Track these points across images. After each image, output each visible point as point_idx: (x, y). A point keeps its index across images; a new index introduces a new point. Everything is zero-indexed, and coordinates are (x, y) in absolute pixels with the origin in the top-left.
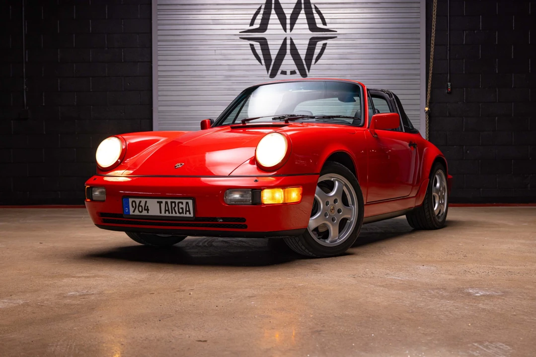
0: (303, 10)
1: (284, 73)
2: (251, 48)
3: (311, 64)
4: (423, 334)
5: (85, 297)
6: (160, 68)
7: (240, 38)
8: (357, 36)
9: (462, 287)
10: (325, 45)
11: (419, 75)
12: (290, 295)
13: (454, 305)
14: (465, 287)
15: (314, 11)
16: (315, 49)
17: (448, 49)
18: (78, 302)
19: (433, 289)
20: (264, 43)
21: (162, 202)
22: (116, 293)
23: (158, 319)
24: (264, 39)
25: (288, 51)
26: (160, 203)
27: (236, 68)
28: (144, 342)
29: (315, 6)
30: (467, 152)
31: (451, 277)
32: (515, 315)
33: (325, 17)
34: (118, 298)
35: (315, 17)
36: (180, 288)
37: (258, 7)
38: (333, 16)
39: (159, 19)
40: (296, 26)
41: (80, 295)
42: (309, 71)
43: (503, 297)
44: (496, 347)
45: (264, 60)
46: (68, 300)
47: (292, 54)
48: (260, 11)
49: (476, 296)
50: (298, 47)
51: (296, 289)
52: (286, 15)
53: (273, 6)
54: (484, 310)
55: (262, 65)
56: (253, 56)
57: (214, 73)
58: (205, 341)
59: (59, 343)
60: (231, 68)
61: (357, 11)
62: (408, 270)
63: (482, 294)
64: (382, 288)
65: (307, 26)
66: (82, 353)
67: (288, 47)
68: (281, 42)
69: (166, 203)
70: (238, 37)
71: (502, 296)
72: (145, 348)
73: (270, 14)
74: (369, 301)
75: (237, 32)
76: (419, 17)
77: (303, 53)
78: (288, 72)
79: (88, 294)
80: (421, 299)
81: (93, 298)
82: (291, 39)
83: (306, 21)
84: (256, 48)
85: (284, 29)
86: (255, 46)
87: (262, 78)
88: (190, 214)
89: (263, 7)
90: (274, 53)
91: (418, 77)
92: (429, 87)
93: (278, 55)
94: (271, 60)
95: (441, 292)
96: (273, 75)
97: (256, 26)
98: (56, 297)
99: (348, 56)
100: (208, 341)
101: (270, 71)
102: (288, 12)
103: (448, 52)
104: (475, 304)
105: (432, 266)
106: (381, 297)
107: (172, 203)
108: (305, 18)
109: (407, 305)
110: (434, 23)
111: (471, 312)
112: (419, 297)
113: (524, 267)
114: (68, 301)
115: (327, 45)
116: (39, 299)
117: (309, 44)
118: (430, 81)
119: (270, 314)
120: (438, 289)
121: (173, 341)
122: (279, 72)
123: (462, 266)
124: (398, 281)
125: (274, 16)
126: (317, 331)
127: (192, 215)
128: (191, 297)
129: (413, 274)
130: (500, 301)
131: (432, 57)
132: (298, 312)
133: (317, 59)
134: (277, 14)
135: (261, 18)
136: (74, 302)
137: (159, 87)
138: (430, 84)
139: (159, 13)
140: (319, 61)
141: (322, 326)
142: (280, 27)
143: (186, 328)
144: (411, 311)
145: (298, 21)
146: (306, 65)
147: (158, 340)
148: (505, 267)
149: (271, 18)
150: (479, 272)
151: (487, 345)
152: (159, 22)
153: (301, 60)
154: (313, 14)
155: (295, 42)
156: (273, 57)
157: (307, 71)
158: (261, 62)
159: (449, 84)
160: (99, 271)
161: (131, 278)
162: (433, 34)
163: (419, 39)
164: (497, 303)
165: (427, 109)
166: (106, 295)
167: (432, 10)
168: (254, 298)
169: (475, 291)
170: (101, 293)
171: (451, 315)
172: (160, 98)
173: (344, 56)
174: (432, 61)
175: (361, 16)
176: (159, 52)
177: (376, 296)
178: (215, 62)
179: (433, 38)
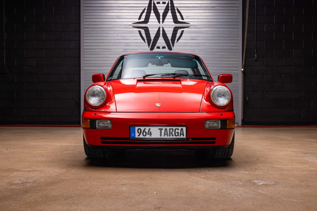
0: (170, 10)
1: (158, 48)
2: (139, 33)
3: (174, 43)
4: (222, 209)
5: (24, 184)
6: (85, 44)
7: (133, 27)
8: (202, 26)
9: (251, 179)
10: (183, 31)
11: (238, 49)
13: (244, 191)
14: (253, 179)
15: (176, 12)
16: (177, 34)
17: (255, 34)
18: (19, 188)
19: (234, 180)
20: (146, 30)
21: (162, 129)
22: (44, 182)
23: (64, 199)
24: (147, 28)
25: (161, 35)
26: (161, 130)
27: (130, 44)
29: (177, 8)
30: (266, 95)
32: (279, 198)
33: (183, 15)
34: (44, 185)
35: (177, 15)
36: (82, 179)
37: (143, 8)
38: (188, 14)
39: (84, 15)
40: (165, 20)
41: (22, 183)
43: (274, 186)
45: (147, 40)
46: (13, 186)
47: (163, 37)
48: (144, 11)
49: (259, 185)
50: (167, 32)
52: (160, 14)
53: (152, 8)
54: (261, 194)
55: (145, 43)
56: (141, 37)
57: (117, 47)
60: (127, 44)
61: (201, 11)
63: (262, 183)
64: (203, 179)
65: (172, 20)
67: (161, 32)
68: (157, 29)
69: (166, 129)
70: (131, 27)
71: (274, 185)
73: (150, 13)
74: (194, 188)
75: (131, 23)
76: (238, 15)
77: (170, 36)
78: (161, 47)
79: (26, 183)
81: (29, 185)
82: (163, 28)
83: (171, 17)
84: (142, 33)
86: (141, 32)
87: (146, 51)
88: (183, 136)
89: (146, 8)
90: (152, 36)
91: (238, 51)
92: (244, 57)
93: (155, 37)
94: (151, 40)
95: (238, 182)
96: (152, 49)
97: (142, 20)
98: (7, 184)
99: (197, 38)
101: (150, 47)
102: (161, 12)
103: (255, 36)
104: (257, 190)
106: (202, 185)
107: (170, 129)
108: (171, 15)
109: (216, 190)
110: (246, 19)
111: (253, 195)
112: (224, 186)
113: (291, 166)
114: (13, 187)
115: (184, 32)
117: (173, 31)
118: (244, 53)
119: (132, 196)
120: (237, 180)
122: (156, 47)
123: (254, 165)
125: (153, 14)
126: (158, 207)
127: (185, 137)
128: (88, 185)
130: (272, 188)
131: (245, 39)
132: (150, 195)
133: (178, 40)
134: (154, 13)
135: (145, 15)
136: (16, 188)
137: (85, 56)
138: (244, 55)
139: (85, 12)
140: (179, 41)
141: (162, 204)
142: (156, 20)
143: (80, 205)
144: (217, 195)
145: (167, 17)
146: (172, 43)
148: (280, 166)
149: (151, 15)
150: (263, 169)
152: (84, 17)
153: (169, 40)
154: (176, 13)
155: (165, 29)
156: (152, 38)
157: (172, 47)
158: (145, 41)
159: (256, 55)
160: (37, 167)
161: (55, 172)
162: (246, 26)
163: (238, 28)
164: (270, 189)
165: (242, 70)
166: (37, 183)
167: (246, 11)
168: (125, 186)
169: (259, 181)
170: (34, 182)
171: (241, 197)
172: (85, 62)
173: (194, 38)
174: (245, 41)
175: (204, 14)
176: (85, 35)
177: (199, 185)
178: (118, 41)
179: (246, 28)
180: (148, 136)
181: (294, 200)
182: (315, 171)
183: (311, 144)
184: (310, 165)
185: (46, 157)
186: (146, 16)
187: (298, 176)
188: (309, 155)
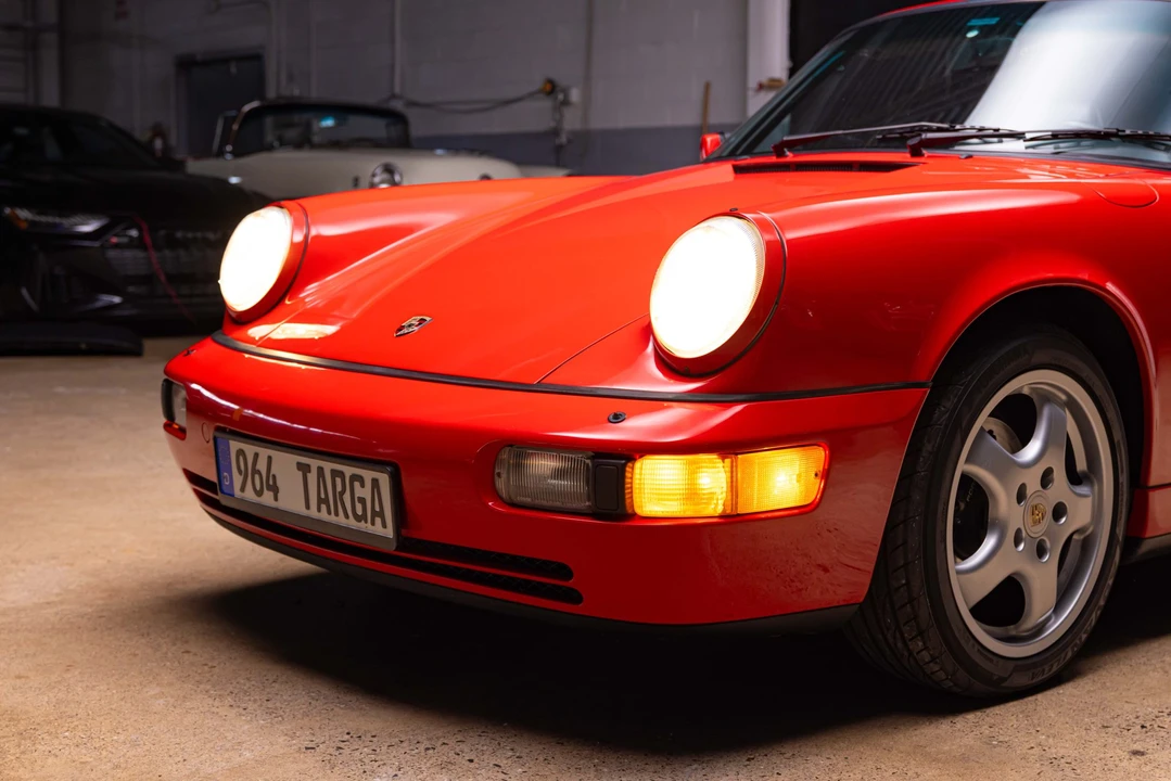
21: (309, 469)
26: (305, 470)
69: (321, 475)
88: (384, 526)
107: (334, 475)
127: (390, 532)
180: (267, 498)
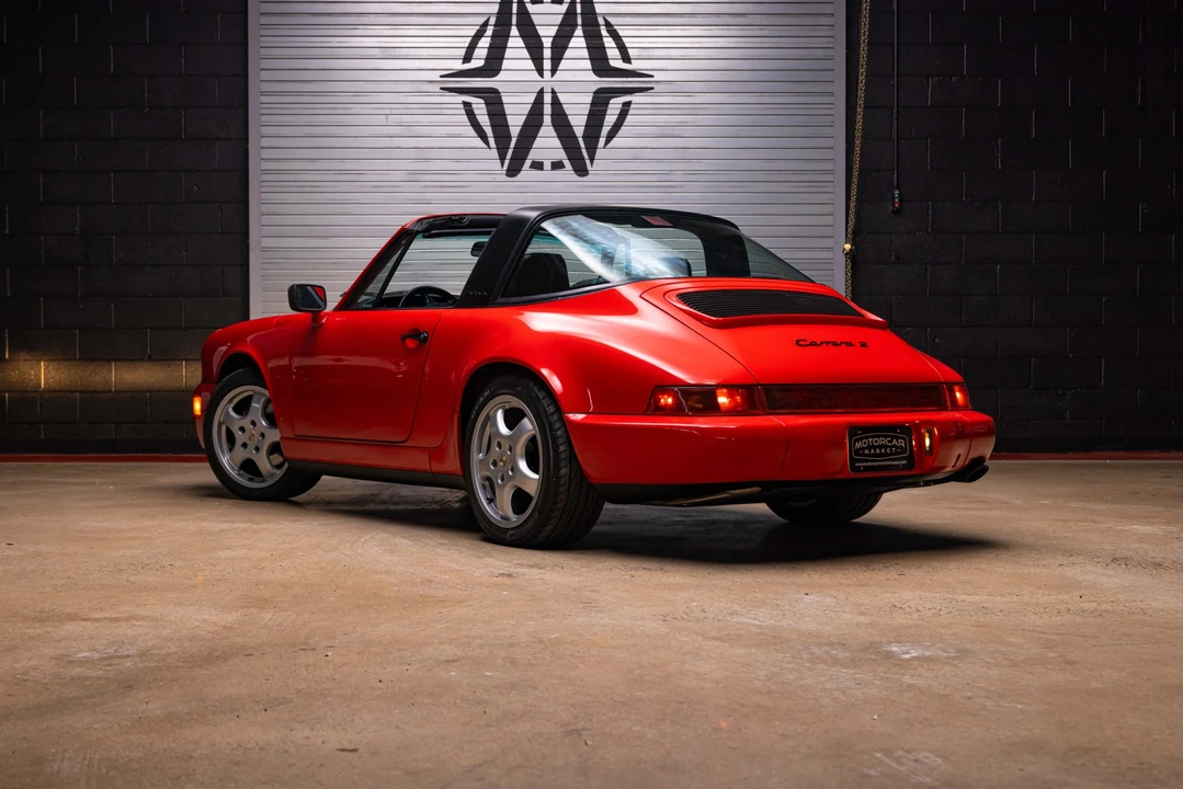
0: (580, 27)
1: (537, 166)
2: (466, 110)
3: (596, 148)
4: (782, 735)
5: (114, 662)
6: (265, 154)
7: (441, 88)
8: (698, 86)
9: (878, 640)
10: (627, 105)
11: (831, 172)
12: (529, 657)
13: (855, 679)
14: (884, 640)
15: (604, 32)
16: (604, 114)
17: (896, 116)
18: (100, 672)
19: (819, 646)
20: (493, 100)
22: (176, 653)
23: (261, 707)
24: (495, 92)
25: (547, 119)
27: (434, 154)
28: (235, 752)
29: (605, 20)
30: (934, 340)
31: (862, 619)
32: (969, 698)
33: (627, 45)
34: (180, 664)
35: (606, 45)
36: (306, 644)
37: (481, 20)
38: (646, 43)
39: (262, 45)
40: (563, 64)
41: (102, 659)
42: (592, 164)
43: (956, 662)
44: (915, 761)
45: (495, 137)
46: (78, 669)
47: (555, 125)
48: (485, 31)
49: (903, 660)
50: (568, 109)
51: (542, 646)
52: (543, 39)
53: (514, 21)
54: (911, 687)
56: (471, 128)
57: (383, 164)
58: (355, 750)
59: (67, 755)
60: (422, 155)
61: (696, 31)
62: (778, 605)
63: (914, 655)
64: (717, 643)
65: (587, 64)
66: (112, 773)
67: (547, 109)
68: (531, 98)
70: (436, 88)
71: (954, 658)
72: (237, 764)
73: (507, 36)
74: (689, 671)
75: (436, 76)
76: (832, 46)
77: (578, 123)
78: (547, 165)
79: (118, 657)
80: (791, 666)
81: (128, 663)
82: (553, 92)
83: (585, 53)
84: (476, 112)
85: (537, 70)
86: (474, 106)
87: (490, 178)
89: (493, 20)
90: (515, 123)
91: (830, 178)
92: (853, 198)
93: (525, 126)
94: (510, 137)
95: (834, 652)
96: (513, 171)
97: (476, 63)
98: (54, 662)
99: (677, 131)
100: (360, 751)
101: (507, 162)
102: (547, 34)
103: (895, 123)
104: (896, 676)
105: (830, 595)
106: (714, 661)
108: (585, 45)
109: (762, 678)
110: (863, 60)
111: (885, 692)
112: (788, 662)
113: (1015, 599)
114: (76, 671)
115: (632, 106)
116: (18, 666)
117: (593, 104)
118: (854, 186)
119: (486, 697)
120: (831, 644)
121: (292, 750)
122: (528, 163)
123: (889, 595)
124: (753, 629)
125: (515, 42)
126: (576, 730)
128: (329, 662)
129: (786, 613)
130: (947, 668)
131: (858, 134)
133: (610, 137)
134: (522, 36)
135: (488, 45)
136: (91, 673)
137: (264, 196)
138: (854, 192)
139: (263, 32)
140: (615, 142)
141: (586, 720)
142: (530, 64)
143: (318, 726)
144: (766, 691)
145: (568, 53)
146: (587, 149)
147: (262, 749)
148: (977, 599)
149: (509, 45)
150: (921, 609)
151: (900, 757)
152: (263, 51)
153: (576, 137)
154: (601, 37)
155: (562, 98)
156: (515, 131)
157: (588, 162)
158: (487, 143)
159: (897, 192)
160: (138, 606)
161: (206, 621)
162: (861, 85)
163: (831, 94)
164: (941, 673)
165: (848, 247)
166: (156, 658)
167: (859, 32)
168: (455, 664)
169: (904, 649)
170: (144, 654)
171: (843, 698)
172: (265, 220)
173: (669, 131)
174: (858, 142)
175: (706, 42)
176: (264, 118)
177: (703, 660)
178: (387, 142)
179: (861, 94)
181: (1019, 706)
182: (1096, 614)
183: (1094, 521)
184: (1084, 592)
185: (159, 573)
186: (491, 48)
187: (1038, 629)
188: (1080, 559)
